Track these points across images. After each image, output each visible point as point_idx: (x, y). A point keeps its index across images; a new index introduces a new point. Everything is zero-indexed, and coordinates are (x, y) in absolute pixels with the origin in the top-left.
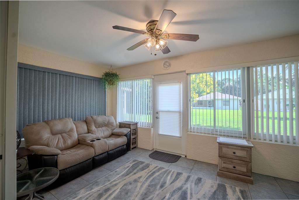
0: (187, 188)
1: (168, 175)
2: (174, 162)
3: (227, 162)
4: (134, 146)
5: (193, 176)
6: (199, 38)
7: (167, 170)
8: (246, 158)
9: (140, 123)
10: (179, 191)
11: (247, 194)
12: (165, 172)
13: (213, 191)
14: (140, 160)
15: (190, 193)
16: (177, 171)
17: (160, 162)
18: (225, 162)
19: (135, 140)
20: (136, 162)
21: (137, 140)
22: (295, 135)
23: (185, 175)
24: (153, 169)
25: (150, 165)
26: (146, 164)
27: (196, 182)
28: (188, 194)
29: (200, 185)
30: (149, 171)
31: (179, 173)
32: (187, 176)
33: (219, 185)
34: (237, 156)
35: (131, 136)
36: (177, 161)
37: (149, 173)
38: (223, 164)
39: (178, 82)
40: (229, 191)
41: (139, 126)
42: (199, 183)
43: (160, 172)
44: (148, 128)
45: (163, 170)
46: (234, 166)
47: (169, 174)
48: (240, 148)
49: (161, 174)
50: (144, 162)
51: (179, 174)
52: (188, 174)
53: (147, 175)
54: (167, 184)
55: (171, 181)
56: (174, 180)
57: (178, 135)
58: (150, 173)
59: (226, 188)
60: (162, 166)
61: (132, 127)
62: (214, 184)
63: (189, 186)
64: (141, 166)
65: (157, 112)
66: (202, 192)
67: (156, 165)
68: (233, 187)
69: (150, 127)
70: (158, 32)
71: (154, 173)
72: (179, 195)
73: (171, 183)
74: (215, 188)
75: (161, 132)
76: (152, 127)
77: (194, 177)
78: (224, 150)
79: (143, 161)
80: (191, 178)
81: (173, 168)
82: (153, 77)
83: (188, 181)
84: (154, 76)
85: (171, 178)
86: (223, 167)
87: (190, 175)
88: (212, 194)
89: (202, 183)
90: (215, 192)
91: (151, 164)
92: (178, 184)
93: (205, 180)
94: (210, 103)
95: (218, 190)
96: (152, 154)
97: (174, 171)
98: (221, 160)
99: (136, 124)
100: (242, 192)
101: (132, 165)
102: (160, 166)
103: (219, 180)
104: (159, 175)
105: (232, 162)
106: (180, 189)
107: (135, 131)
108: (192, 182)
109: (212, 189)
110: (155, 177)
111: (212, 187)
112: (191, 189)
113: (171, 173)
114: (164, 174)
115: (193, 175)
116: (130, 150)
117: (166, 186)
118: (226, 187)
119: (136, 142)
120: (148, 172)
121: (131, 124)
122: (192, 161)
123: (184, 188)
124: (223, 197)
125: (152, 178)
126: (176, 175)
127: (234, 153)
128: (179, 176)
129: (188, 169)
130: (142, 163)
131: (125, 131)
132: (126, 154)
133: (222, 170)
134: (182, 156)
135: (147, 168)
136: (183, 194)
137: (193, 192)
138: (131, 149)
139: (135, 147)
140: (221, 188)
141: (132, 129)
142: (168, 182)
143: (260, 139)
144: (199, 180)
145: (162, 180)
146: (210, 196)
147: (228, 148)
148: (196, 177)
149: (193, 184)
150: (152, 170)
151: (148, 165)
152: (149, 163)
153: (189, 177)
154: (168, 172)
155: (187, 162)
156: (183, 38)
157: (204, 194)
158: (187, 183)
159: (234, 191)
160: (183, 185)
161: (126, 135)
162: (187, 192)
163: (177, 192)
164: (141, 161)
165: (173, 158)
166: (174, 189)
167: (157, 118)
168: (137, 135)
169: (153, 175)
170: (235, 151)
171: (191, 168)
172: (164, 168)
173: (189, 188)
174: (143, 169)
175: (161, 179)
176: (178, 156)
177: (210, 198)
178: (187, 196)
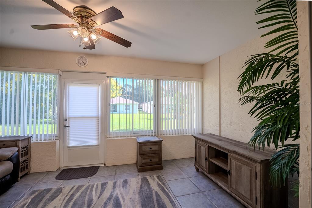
0: (117, 194)
1: (91, 191)
2: (94, 175)
3: (146, 158)
4: (24, 173)
5: (118, 181)
6: (131, 46)
7: (89, 185)
8: (158, 150)
9: (34, 137)
10: (110, 201)
11: (162, 178)
12: (87, 188)
13: (140, 186)
14: (43, 189)
15: (121, 197)
16: (101, 183)
17: (76, 180)
18: (144, 158)
19: (26, 163)
20: (37, 193)
21: (30, 162)
22: (181, 128)
23: (110, 183)
24: (68, 191)
25: (63, 189)
26: (55, 189)
27: (123, 185)
28: (120, 199)
29: (128, 185)
30: (65, 196)
31: (104, 183)
32: (113, 183)
33: (142, 179)
34: (153, 151)
35: (20, 159)
36: (97, 172)
37: (64, 199)
38: (143, 160)
39: (96, 84)
40: (150, 180)
41: (33, 141)
42: (126, 185)
43: (81, 191)
44: (50, 142)
45: (84, 188)
46: (150, 159)
47: (93, 189)
48: (154, 144)
49: (82, 193)
50: (52, 188)
51: (104, 185)
52: (113, 181)
53: (63, 202)
54: (94, 200)
55: (98, 195)
56: (101, 192)
57: (95, 143)
58: (67, 198)
59: (148, 180)
60: (80, 184)
61: (21, 145)
62: (138, 180)
63: (119, 192)
64: (48, 196)
65: (66, 119)
66: (131, 191)
67: (72, 186)
68: (152, 176)
69: (53, 140)
70: (92, 23)
71: (73, 195)
72: (112, 204)
73: (99, 197)
74: (140, 183)
75: (71, 144)
76: (57, 140)
77: (120, 182)
78: (144, 148)
79: (49, 187)
80: (117, 183)
81: (95, 181)
82: (60, 73)
83: (115, 187)
84: (62, 71)
85: (96, 192)
86: (143, 163)
87: (115, 181)
88: (139, 188)
89: (129, 183)
90: (141, 186)
91: (64, 187)
92: (106, 194)
93: (130, 180)
94: (113, 107)
95: (143, 184)
96: (59, 175)
97: (97, 184)
98: (141, 157)
99: (29, 138)
100: (158, 177)
101: (30, 201)
102: (77, 185)
103: (141, 175)
104: (80, 195)
105: (149, 157)
106: (110, 198)
107: (26, 149)
108: (120, 187)
109: (138, 184)
110: (76, 199)
111: (138, 183)
112: (121, 194)
113: (95, 186)
114: (87, 191)
115: (118, 179)
116: (18, 181)
117: (94, 203)
118: (148, 178)
119: (29, 166)
120: (62, 199)
121: (19, 140)
122: (112, 167)
123: (114, 196)
124: (148, 187)
125: (72, 203)
126: (102, 187)
127: (151, 149)
128: (105, 186)
129: (111, 176)
130: (48, 190)
131: (9, 152)
132: (10, 189)
133: (142, 166)
134: (101, 165)
135: (59, 195)
136: (115, 201)
137: (124, 195)
138: (19, 178)
139: (26, 174)
140: (145, 180)
141: (20, 147)
142: (95, 198)
143: (164, 135)
144: (125, 182)
145: (87, 198)
146: (138, 191)
147: (146, 145)
148: (122, 180)
149: (121, 188)
150: (68, 193)
151: (60, 190)
152: (59, 187)
153: (115, 184)
154: (90, 187)
155: (107, 170)
156: (117, 40)
157: (134, 192)
158: (115, 190)
159: (154, 179)
160: (112, 193)
161: (10, 159)
162: (119, 198)
163: (109, 203)
164: (45, 190)
165: (91, 171)
166: (104, 201)
167: (66, 127)
168: (29, 154)
169: (72, 199)
170: (151, 147)
171: (114, 174)
172: (84, 185)
173: (119, 193)
174: (53, 198)
175: (85, 198)
176: (96, 167)
177: (139, 193)
178: (120, 201)
